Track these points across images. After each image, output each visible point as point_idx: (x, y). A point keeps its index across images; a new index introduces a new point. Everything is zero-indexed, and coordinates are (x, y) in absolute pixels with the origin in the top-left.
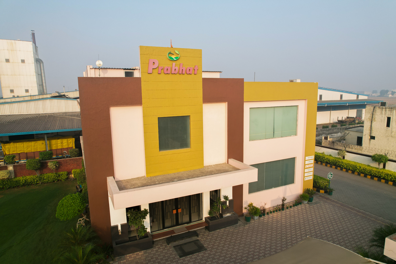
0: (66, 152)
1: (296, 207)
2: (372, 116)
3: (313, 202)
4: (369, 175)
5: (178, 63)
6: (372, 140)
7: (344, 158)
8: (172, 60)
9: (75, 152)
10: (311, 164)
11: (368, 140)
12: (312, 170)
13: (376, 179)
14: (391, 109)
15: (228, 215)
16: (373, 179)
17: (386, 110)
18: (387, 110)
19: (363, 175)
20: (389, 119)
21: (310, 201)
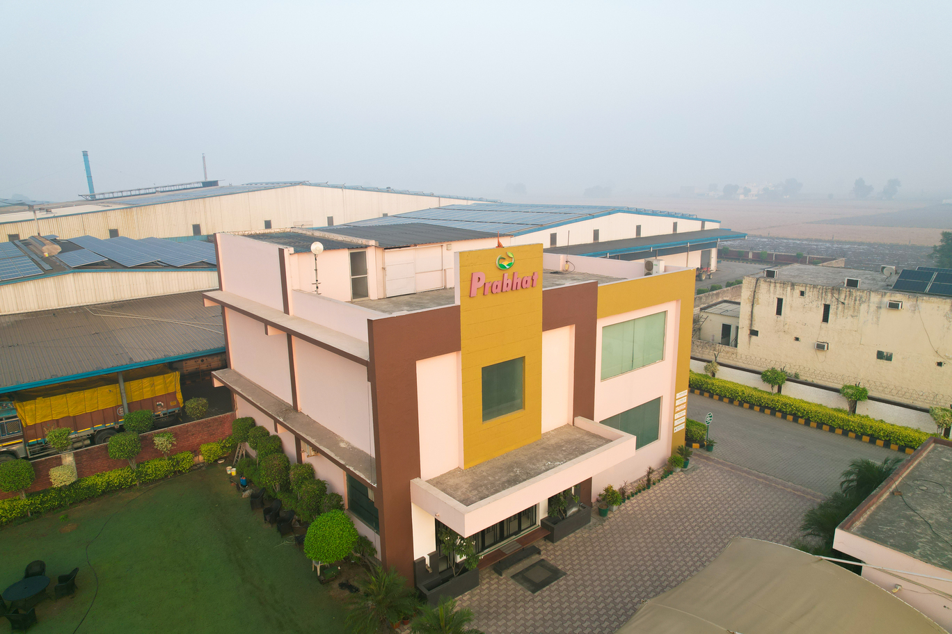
0: (162, 404)
1: (666, 481)
2: (754, 295)
3: (689, 466)
4: (757, 406)
5: (510, 272)
6: (754, 337)
7: (714, 375)
8: (503, 269)
10: (683, 404)
11: (747, 337)
12: (685, 414)
13: (768, 411)
14: (784, 284)
15: (574, 510)
16: (763, 412)
17: (775, 286)
18: (778, 285)
19: (748, 405)
20: (780, 301)
21: (685, 466)
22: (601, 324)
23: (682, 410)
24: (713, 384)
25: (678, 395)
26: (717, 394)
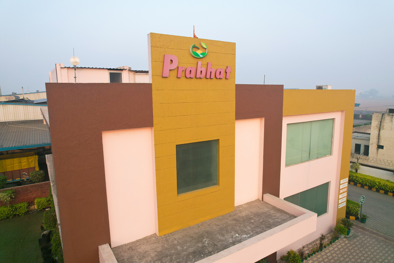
0: (26, 174)
2: (381, 124)
3: (351, 234)
5: (205, 61)
6: (380, 150)
7: (357, 171)
8: (197, 57)
9: (39, 175)
10: (345, 188)
11: (375, 150)
12: (346, 195)
19: (383, 191)
21: (348, 234)
22: (286, 121)
23: (344, 192)
24: (357, 177)
25: (342, 182)
26: (360, 183)
